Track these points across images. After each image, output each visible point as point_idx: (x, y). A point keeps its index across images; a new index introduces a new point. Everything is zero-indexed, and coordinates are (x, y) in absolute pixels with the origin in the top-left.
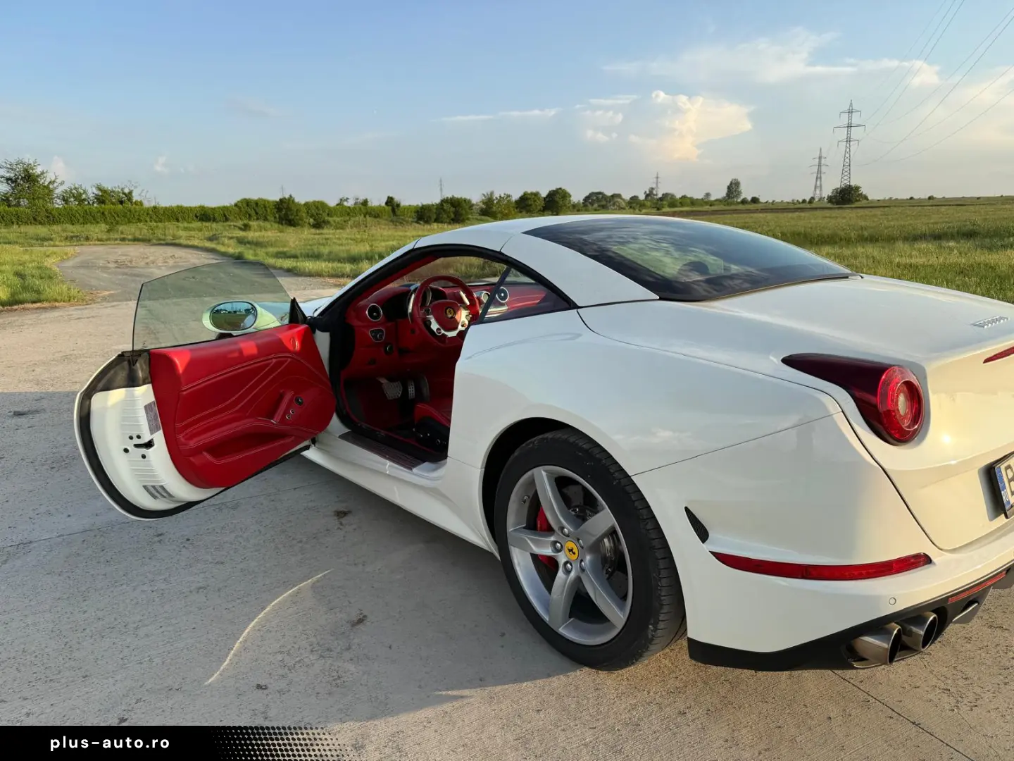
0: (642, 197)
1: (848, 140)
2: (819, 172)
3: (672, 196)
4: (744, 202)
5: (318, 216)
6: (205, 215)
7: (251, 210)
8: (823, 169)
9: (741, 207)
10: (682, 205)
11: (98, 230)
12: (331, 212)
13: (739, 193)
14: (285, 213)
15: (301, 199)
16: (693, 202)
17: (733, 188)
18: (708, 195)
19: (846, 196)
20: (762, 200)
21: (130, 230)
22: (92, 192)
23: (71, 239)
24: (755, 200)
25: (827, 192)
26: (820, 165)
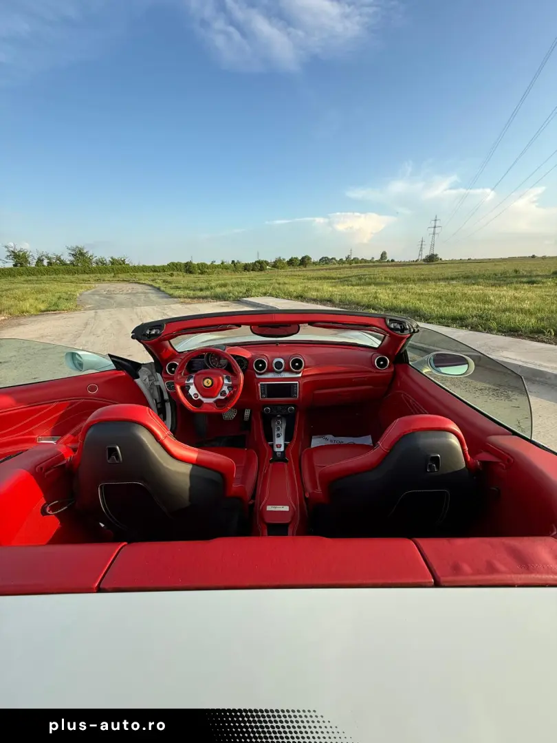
0: (344, 259)
1: (434, 234)
2: (421, 248)
3: (358, 259)
4: (388, 261)
5: (203, 269)
6: (155, 270)
7: (174, 267)
8: (423, 246)
9: (386, 264)
10: (361, 263)
11: (108, 276)
12: (208, 267)
13: (386, 258)
14: (188, 268)
15: (195, 262)
16: (366, 261)
17: (383, 255)
18: (373, 258)
19: (431, 259)
20: (396, 260)
21: (122, 276)
22: (108, 259)
23: (98, 280)
24: (393, 261)
25: (424, 257)
26: (422, 245)
